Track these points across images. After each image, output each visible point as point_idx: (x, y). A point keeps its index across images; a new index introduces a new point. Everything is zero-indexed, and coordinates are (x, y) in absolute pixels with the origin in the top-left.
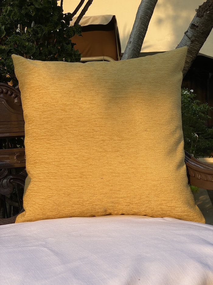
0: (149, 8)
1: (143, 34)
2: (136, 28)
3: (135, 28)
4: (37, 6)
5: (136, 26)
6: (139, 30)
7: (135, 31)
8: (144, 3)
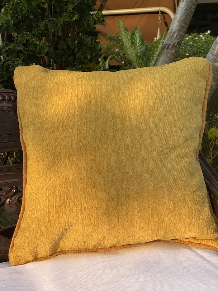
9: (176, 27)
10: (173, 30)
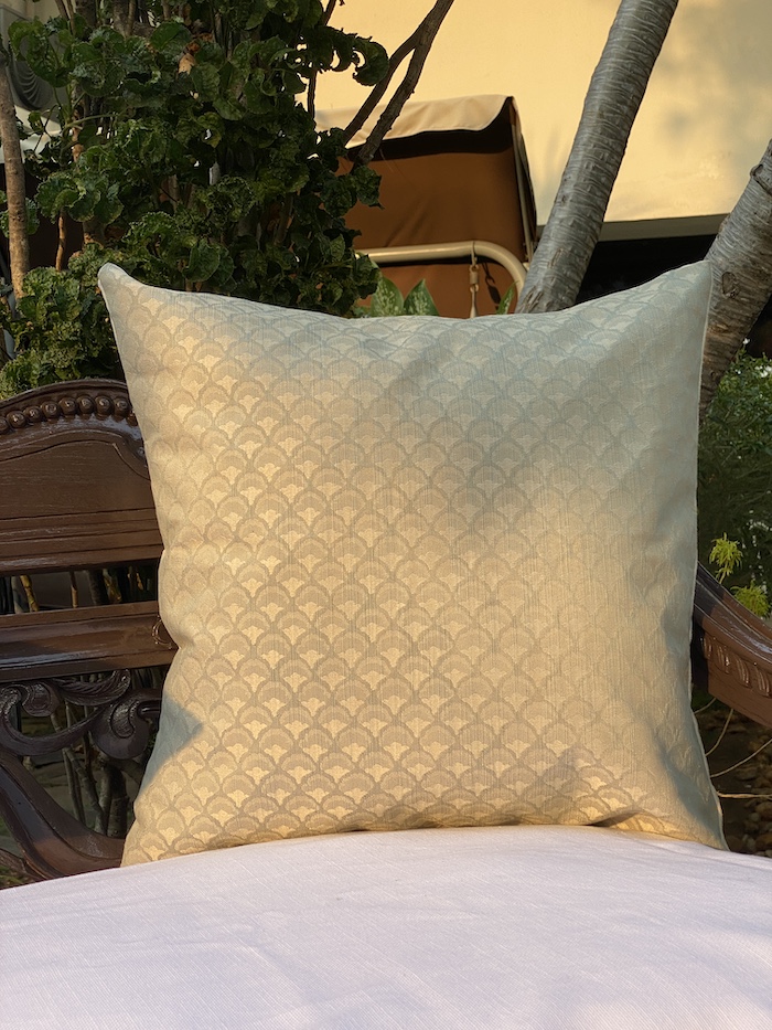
0: (630, 76)
1: (611, 168)
2: (585, 150)
3: (581, 147)
4: (227, 115)
5: (585, 140)
6: (597, 154)
7: (580, 158)
8: (613, 59)
9: (545, 279)
10: (535, 288)
